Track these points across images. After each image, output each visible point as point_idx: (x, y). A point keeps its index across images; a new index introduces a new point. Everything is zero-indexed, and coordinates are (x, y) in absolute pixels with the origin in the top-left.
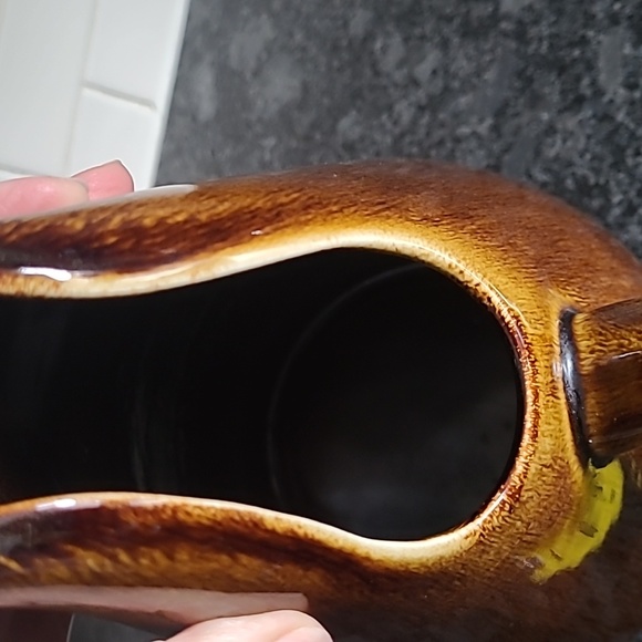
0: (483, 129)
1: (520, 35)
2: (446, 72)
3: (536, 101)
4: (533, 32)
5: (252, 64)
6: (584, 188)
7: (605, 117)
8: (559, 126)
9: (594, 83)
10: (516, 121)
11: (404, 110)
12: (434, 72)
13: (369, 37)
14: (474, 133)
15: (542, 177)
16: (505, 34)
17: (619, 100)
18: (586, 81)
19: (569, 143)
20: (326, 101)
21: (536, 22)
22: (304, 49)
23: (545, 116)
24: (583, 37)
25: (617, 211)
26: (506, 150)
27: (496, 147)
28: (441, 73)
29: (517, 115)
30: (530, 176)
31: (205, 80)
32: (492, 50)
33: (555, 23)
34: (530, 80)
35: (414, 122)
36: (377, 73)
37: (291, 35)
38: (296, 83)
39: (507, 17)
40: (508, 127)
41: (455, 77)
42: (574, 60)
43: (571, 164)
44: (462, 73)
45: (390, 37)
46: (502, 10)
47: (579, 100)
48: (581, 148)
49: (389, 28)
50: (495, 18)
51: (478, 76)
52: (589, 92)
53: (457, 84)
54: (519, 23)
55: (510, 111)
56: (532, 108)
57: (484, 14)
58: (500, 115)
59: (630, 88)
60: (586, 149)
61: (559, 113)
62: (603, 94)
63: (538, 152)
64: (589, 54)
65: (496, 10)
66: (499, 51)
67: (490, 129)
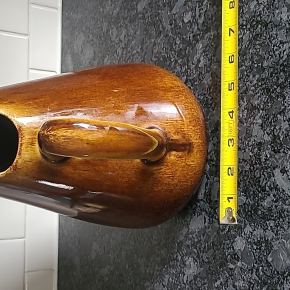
0: (139, 50)
1: (143, 18)
2: (128, 35)
3: (150, 37)
4: (146, 15)
5: (80, 50)
6: (165, 59)
7: (167, 35)
8: (156, 42)
9: (163, 26)
10: (146, 44)
11: (120, 51)
12: (125, 36)
13: (108, 31)
14: (137, 52)
15: (155, 60)
16: (140, 19)
17: (169, 29)
18: (161, 26)
19: (160, 47)
20: (100, 55)
21: (147, 12)
22: (93, 40)
23: (153, 41)
24: (158, 13)
25: (173, 63)
26: (145, 55)
27: (143, 54)
29: (146, 42)
30: (152, 60)
31: (69, 58)
32: (138, 24)
33: (151, 11)
34: (148, 31)
35: (122, 54)
36: (111, 42)
37: (89, 37)
38: (92, 52)
39: (140, 13)
40: (144, 48)
41: (130, 36)
42: (157, 21)
43: (161, 53)
44: (132, 34)
45: (113, 29)
46: (138, 11)
47: (160, 32)
48: (162, 47)
49: (113, 26)
50: (137, 14)
51: (136, 33)
52: (162, 30)
53: (131, 38)
54: (143, 14)
55: (144, 42)
56: (150, 39)
57: (134, 14)
58: (142, 44)
59: (171, 25)
60: (164, 47)
61: (156, 38)
62: (165, 29)
63: (153, 52)
64: (160, 18)
65: (137, 11)
66: (139, 24)
67: (141, 49)
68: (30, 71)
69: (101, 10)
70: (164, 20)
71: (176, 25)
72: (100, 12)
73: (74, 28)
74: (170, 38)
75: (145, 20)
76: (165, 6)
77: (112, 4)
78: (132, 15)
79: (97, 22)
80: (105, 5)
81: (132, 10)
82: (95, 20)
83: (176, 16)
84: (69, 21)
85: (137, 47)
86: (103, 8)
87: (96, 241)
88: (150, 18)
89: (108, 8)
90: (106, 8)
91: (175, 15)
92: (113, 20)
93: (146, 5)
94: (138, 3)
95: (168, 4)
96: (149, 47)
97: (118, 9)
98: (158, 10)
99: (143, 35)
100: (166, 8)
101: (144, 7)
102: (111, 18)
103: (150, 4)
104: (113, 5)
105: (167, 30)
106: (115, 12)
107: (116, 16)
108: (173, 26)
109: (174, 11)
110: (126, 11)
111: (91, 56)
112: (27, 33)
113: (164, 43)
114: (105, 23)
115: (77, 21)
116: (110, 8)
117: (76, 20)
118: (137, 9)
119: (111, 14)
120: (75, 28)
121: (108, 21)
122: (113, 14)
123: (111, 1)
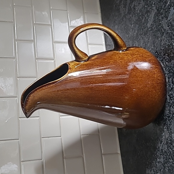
0: (153, 48)
1: (152, 30)
2: (145, 42)
3: (158, 38)
4: (153, 28)
6: (169, 46)
8: (162, 39)
14: (152, 49)
15: (162, 49)
16: (150, 31)
17: (168, 29)
18: (163, 29)
19: (164, 41)
21: (153, 26)
23: (160, 39)
24: (160, 23)
26: (157, 49)
27: (155, 49)
28: (144, 43)
30: (161, 50)
32: (149, 34)
33: (156, 24)
34: (156, 35)
39: (149, 28)
40: (155, 45)
41: (146, 42)
42: (160, 28)
43: (166, 44)
44: (147, 41)
45: (136, 43)
46: (148, 27)
47: (163, 33)
48: (166, 40)
49: (135, 41)
51: (149, 40)
52: (164, 31)
53: (147, 43)
54: (151, 28)
55: (155, 42)
56: (158, 39)
57: (146, 30)
58: (154, 43)
59: (169, 26)
60: (167, 40)
61: (161, 37)
62: (166, 30)
63: (161, 45)
64: (162, 25)
65: (147, 28)
66: (150, 34)
67: (153, 46)
69: (127, 36)
70: (164, 25)
71: (172, 25)
72: (127, 37)
74: (169, 34)
75: (153, 30)
76: (163, 18)
77: (132, 30)
78: (145, 31)
80: (129, 32)
81: (144, 29)
83: (171, 20)
85: (151, 46)
86: (128, 34)
88: (156, 28)
89: (131, 33)
90: (130, 34)
91: (170, 20)
93: (152, 23)
94: (147, 23)
95: (164, 16)
96: (158, 44)
97: (136, 32)
98: (160, 22)
99: (154, 38)
100: (164, 19)
101: (151, 24)
102: (134, 37)
103: (154, 21)
104: (133, 31)
105: (167, 30)
106: (135, 33)
107: (136, 35)
108: (170, 26)
109: (168, 19)
110: (141, 30)
113: (166, 38)
114: (130, 42)
116: (132, 33)
118: (147, 27)
119: (133, 35)
121: (132, 40)
122: (134, 35)
123: (132, 29)
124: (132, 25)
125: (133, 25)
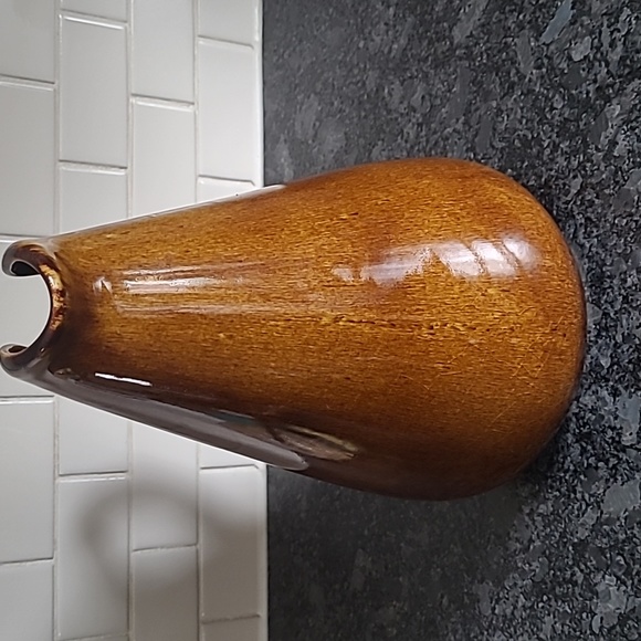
0: (459, 126)
1: (469, 56)
2: (431, 95)
3: (487, 96)
4: (476, 51)
5: (311, 132)
6: (526, 143)
7: (531, 91)
8: (504, 108)
9: (518, 71)
10: (478, 113)
11: (410, 130)
12: (423, 97)
13: (380, 88)
14: (455, 130)
15: (500, 145)
16: (461, 59)
17: (534, 78)
18: (513, 71)
19: (512, 117)
20: (362, 141)
21: (477, 44)
22: (341, 111)
23: (494, 104)
24: (506, 43)
25: (547, 152)
26: (476, 136)
27: (470, 136)
28: (427, 97)
29: (477, 109)
30: (493, 147)
31: (283, 153)
32: (455, 70)
33: (488, 41)
34: (481, 83)
35: (417, 136)
36: (389, 112)
37: (332, 104)
38: (341, 135)
39: (459, 46)
40: (473, 121)
41: (436, 97)
42: (504, 61)
43: (516, 130)
44: (439, 93)
45: (392, 83)
46: (456, 42)
47: (512, 86)
48: (519, 117)
49: (391, 77)
50: (452, 49)
51: (450, 91)
52: (516, 79)
53: (438, 101)
54: (467, 47)
55: (473, 108)
56: (486, 101)
57: (445, 49)
58: (467, 112)
59: (539, 68)
60: (522, 117)
61: (501, 99)
62: (525, 77)
63: (495, 129)
64: (511, 53)
65: (452, 43)
66: (458, 70)
67: (464, 124)
68: (202, 181)
69: (361, 45)
70: (520, 57)
71: (553, 69)
72: (359, 48)
73: (293, 86)
74: (537, 98)
75: (474, 60)
76: (523, 28)
77: (387, 32)
78: (439, 52)
79: (351, 70)
80: (370, 33)
81: (438, 41)
82: (346, 67)
83: (552, 47)
84: (281, 73)
85: (454, 120)
86: (365, 39)
87: (363, 549)
88: (485, 57)
89: (378, 39)
90: (373, 40)
91: (548, 45)
92: (391, 65)
93: (475, 29)
94: (455, 24)
95: (529, 23)
96: (485, 117)
97: (403, 41)
98: (505, 37)
99: (470, 93)
100: (526, 31)
101: (468, 34)
102: (387, 61)
103: (483, 25)
104: (390, 33)
105: (530, 80)
106: (395, 46)
107: (398, 57)
108: (544, 70)
109: (543, 39)
110: (425, 43)
111: (339, 145)
112: (191, 100)
113: (522, 108)
114: (370, 73)
115: (302, 70)
116: (382, 40)
117: (299, 68)
118: (451, 39)
119: (386, 51)
120: (296, 86)
121: (380, 68)
122: (390, 52)
123: (386, 24)
124: (389, 7)
125: (392, 10)
